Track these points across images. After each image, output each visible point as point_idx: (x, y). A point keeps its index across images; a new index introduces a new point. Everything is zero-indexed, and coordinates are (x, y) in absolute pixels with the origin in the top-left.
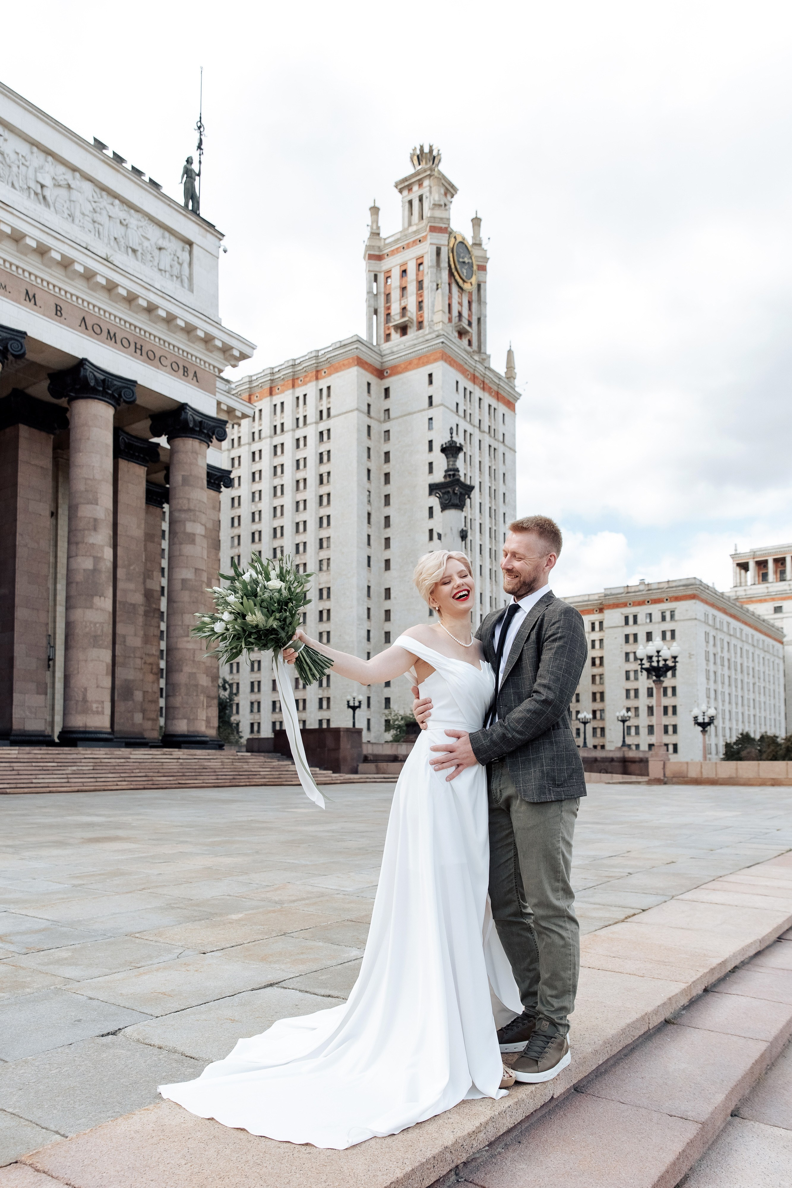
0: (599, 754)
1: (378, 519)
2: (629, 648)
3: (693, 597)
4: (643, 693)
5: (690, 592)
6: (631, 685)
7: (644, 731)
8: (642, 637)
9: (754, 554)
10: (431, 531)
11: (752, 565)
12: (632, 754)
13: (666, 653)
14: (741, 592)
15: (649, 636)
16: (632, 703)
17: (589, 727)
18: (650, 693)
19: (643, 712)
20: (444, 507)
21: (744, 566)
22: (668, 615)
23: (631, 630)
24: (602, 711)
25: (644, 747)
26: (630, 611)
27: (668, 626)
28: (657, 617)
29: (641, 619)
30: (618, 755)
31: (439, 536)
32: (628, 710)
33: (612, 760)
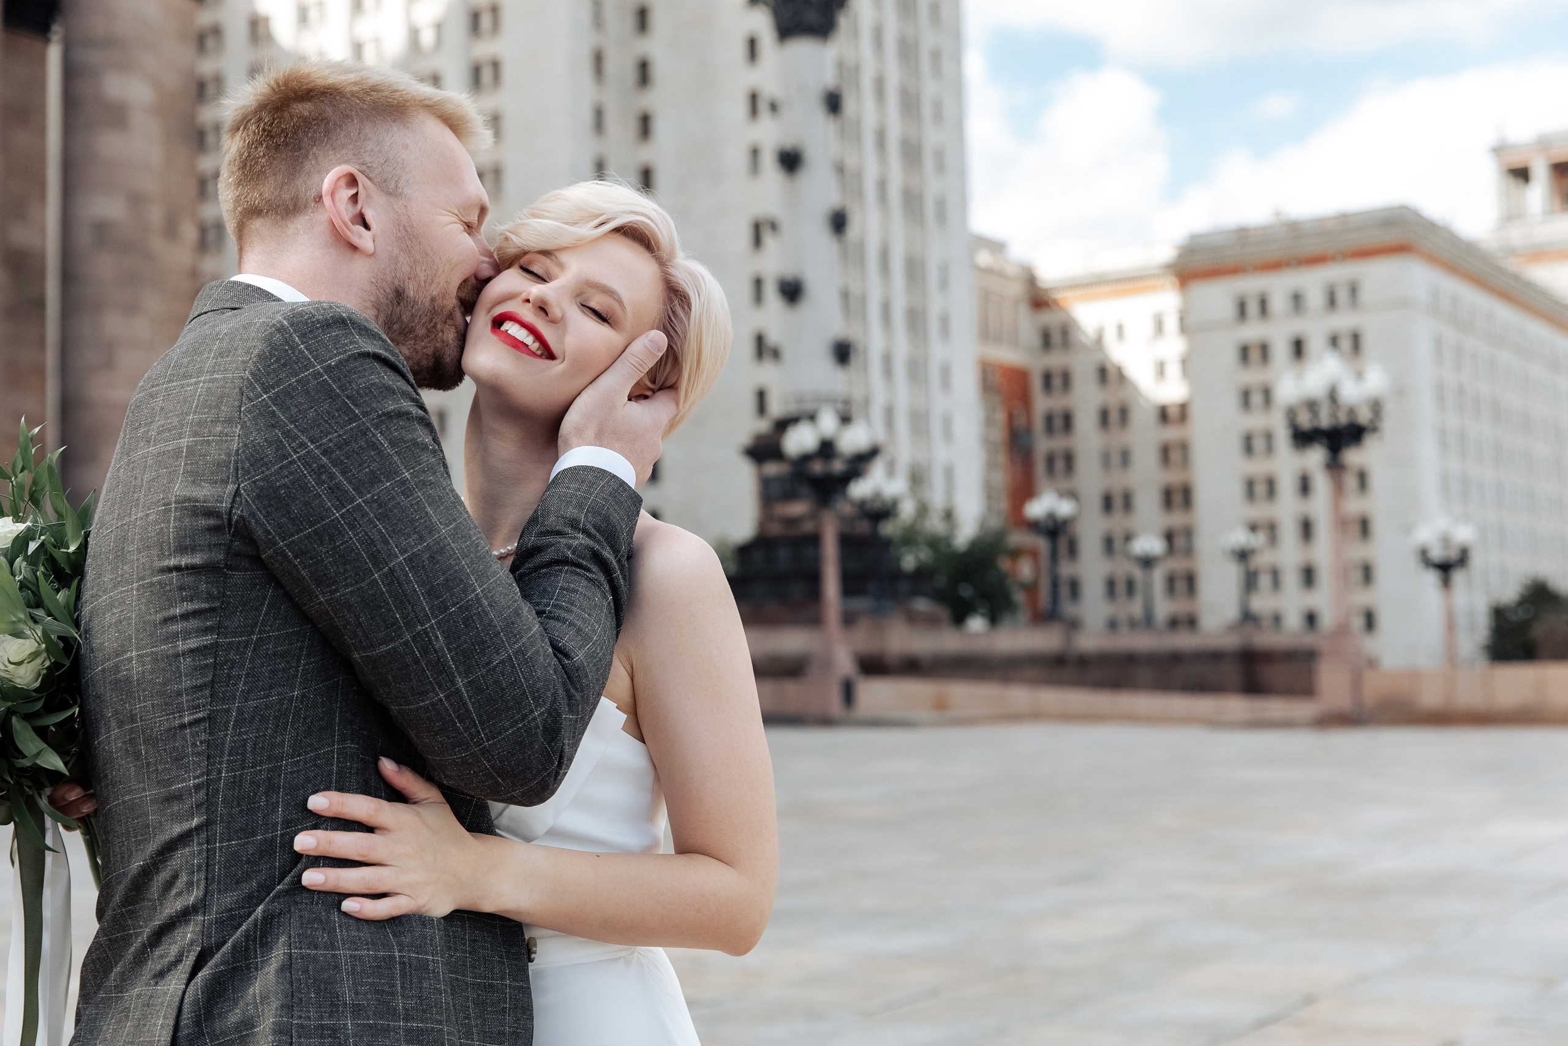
0: (1183, 641)
1: (620, 65)
2: (1253, 376)
3: (1401, 249)
4: (1287, 486)
5: (1392, 237)
6: (1257, 467)
7: (1291, 580)
8: (1281, 350)
9: (1543, 143)
10: (754, 98)
11: (1540, 173)
12: (1266, 639)
13: (1353, 393)
14: (1516, 235)
15: (1298, 348)
16: (1260, 511)
17: (1158, 576)
18: (1305, 486)
19: (1289, 532)
20: (787, 30)
21: (1522, 174)
22: (1342, 296)
23: (1253, 331)
24: (1188, 532)
25: (1293, 621)
26: (1251, 285)
27: (1343, 321)
28: (1315, 298)
29: (1279, 303)
30: (1231, 642)
31: (774, 107)
32: (1253, 528)
33: (1215, 657)
